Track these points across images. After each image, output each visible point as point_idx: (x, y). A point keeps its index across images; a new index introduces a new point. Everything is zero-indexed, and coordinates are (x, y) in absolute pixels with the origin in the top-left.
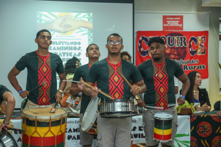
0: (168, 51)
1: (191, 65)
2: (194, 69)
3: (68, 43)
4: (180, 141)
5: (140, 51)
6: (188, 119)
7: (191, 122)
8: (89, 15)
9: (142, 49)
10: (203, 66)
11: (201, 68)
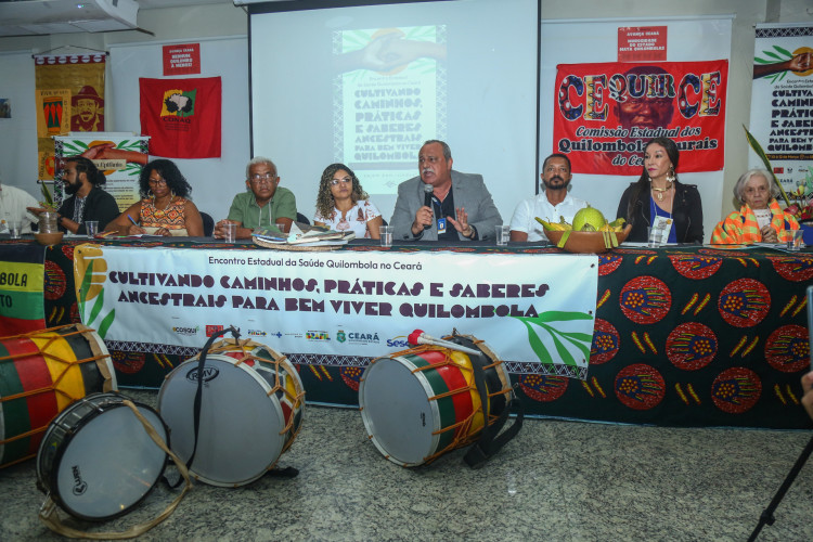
0: (628, 109)
1: (682, 139)
2: (690, 148)
3: (394, 93)
4: (561, 334)
5: (563, 108)
6: (593, 266)
7: (599, 277)
8: (438, 29)
9: (568, 105)
10: (712, 143)
11: (706, 146)
